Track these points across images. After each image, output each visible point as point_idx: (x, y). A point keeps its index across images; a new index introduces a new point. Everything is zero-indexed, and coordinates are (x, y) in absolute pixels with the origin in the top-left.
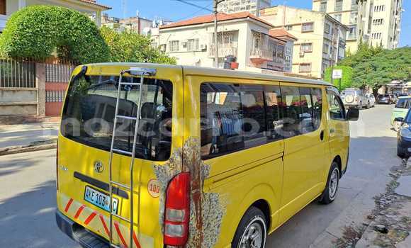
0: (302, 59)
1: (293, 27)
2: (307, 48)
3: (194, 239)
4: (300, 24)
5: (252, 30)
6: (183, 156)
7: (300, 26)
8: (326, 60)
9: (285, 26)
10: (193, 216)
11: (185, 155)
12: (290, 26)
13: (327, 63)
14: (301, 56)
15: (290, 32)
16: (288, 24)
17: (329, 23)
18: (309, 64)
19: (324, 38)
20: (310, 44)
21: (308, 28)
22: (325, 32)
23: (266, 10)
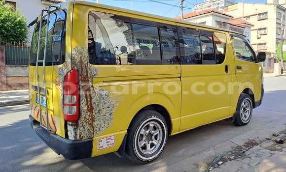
0: (259, 40)
1: (251, 17)
2: (263, 32)
3: (85, 117)
4: (256, 15)
5: (216, 21)
6: (72, 59)
7: (257, 16)
8: (279, 39)
9: (244, 17)
10: (83, 101)
11: (74, 58)
12: (248, 17)
13: (280, 41)
14: (258, 38)
15: (248, 21)
16: (246, 15)
17: (281, 11)
18: (265, 44)
19: (277, 23)
20: (265, 29)
21: (263, 17)
22: (277, 19)
23: (229, 7)
